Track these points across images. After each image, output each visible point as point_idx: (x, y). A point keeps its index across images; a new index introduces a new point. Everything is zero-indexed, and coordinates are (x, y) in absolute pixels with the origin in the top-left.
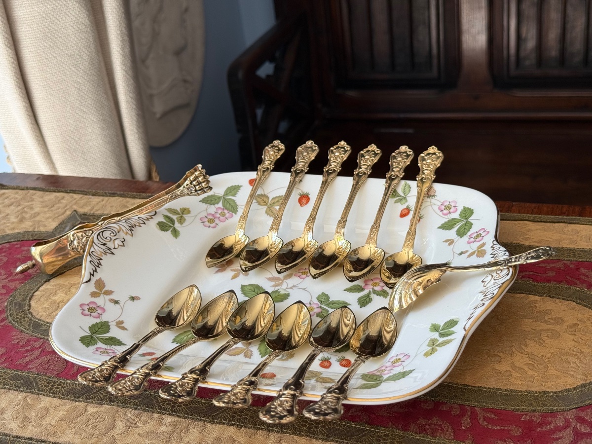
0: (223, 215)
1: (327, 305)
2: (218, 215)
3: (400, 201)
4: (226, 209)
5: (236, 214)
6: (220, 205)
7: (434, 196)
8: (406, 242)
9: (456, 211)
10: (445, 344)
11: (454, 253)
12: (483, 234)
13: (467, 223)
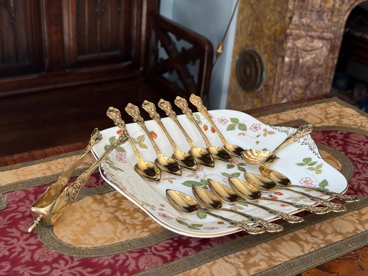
0: (121, 154)
1: (232, 176)
4: (119, 151)
5: (126, 152)
6: (115, 150)
7: (211, 117)
8: (222, 140)
9: (228, 121)
10: (320, 166)
11: (252, 137)
12: (258, 126)
13: (240, 124)
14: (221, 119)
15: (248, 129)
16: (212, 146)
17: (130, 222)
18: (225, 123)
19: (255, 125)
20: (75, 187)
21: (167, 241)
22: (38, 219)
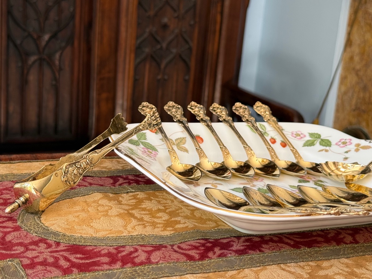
2: (148, 153)
4: (148, 148)
5: (157, 151)
6: (142, 146)
7: (283, 129)
8: (295, 155)
9: (305, 136)
11: (339, 153)
12: (347, 141)
13: (322, 140)
14: (296, 133)
15: (334, 145)
16: (279, 160)
17: (148, 220)
18: (302, 138)
19: (344, 141)
20: (79, 166)
21: (198, 241)
22: (22, 199)
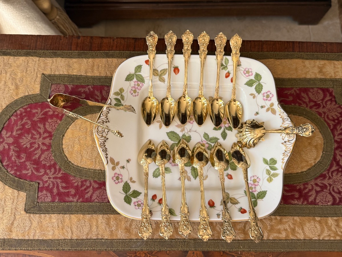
0: (138, 85)
1: (209, 141)
2: (136, 86)
3: (224, 68)
4: (139, 81)
6: (135, 80)
7: (240, 65)
9: (252, 75)
10: (275, 176)
11: (258, 105)
12: (271, 96)
13: (259, 84)
15: (261, 94)
19: (269, 94)
